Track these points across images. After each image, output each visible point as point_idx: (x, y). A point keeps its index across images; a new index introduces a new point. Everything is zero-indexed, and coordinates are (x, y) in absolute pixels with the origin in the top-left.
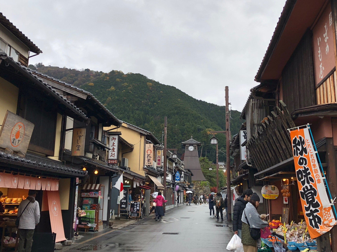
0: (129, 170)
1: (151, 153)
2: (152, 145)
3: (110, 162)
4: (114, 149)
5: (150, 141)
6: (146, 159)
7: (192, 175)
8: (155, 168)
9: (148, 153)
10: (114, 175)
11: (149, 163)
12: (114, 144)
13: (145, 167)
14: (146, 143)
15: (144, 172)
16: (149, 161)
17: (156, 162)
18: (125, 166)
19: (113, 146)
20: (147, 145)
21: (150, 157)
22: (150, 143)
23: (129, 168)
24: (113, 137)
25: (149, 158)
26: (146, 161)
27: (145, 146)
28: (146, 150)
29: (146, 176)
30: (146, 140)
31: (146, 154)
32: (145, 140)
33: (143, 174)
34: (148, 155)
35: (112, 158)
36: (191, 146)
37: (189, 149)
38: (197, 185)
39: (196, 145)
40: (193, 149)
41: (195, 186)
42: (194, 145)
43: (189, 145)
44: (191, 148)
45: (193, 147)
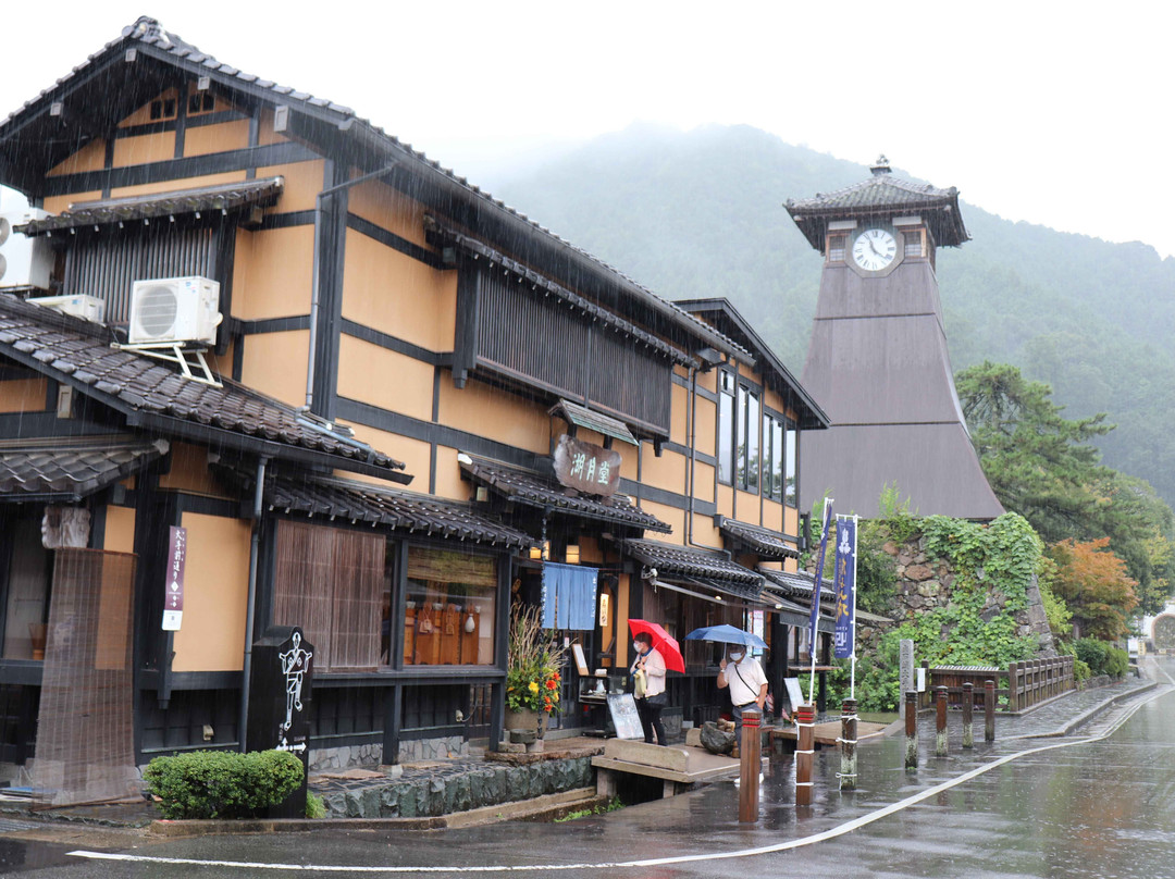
36: (870, 233)
37: (856, 255)
38: (921, 558)
39: (917, 221)
40: (893, 253)
41: (901, 569)
42: (898, 222)
43: (852, 225)
44: (874, 251)
45: (888, 236)
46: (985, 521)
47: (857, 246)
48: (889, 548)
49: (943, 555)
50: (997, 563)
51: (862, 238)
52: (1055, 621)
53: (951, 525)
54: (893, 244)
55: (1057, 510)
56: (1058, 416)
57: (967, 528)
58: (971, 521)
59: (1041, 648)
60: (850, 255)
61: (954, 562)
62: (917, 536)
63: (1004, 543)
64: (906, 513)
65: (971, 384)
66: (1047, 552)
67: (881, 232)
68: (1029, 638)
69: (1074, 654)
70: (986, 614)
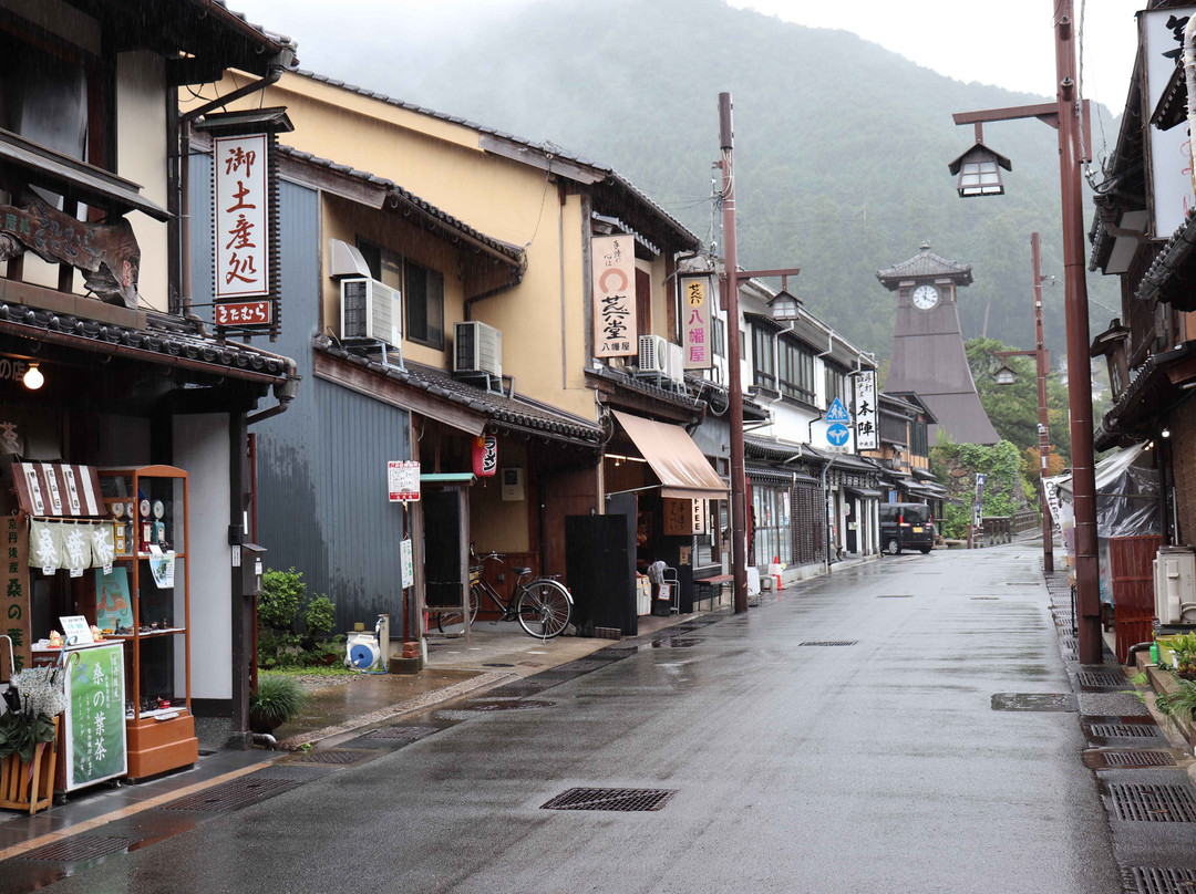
0: (508, 393)
1: (623, 288)
2: (627, 242)
3: (229, 315)
4: (244, 229)
5: (616, 221)
6: (600, 323)
7: (929, 419)
8: (678, 377)
9: (605, 290)
10: (268, 401)
11: (616, 347)
12: (242, 193)
13: (598, 366)
14: (597, 234)
15: (591, 397)
16: (615, 335)
17: (680, 344)
18: (477, 368)
19: (240, 206)
20: (598, 243)
21: (623, 312)
22: (616, 231)
23: (506, 379)
24: (235, 145)
25: (614, 317)
26: (601, 336)
27: (587, 248)
28: (597, 274)
29: (605, 420)
30: (595, 214)
31: (599, 295)
32: (585, 217)
33: (584, 408)
34: (608, 300)
35: (237, 288)
36: (922, 288)
37: (915, 300)
38: (959, 465)
39: (948, 281)
40: (936, 299)
41: (949, 472)
42: (938, 282)
43: (912, 283)
44: (925, 299)
45: (933, 290)
46: (992, 445)
47: (915, 295)
48: (942, 461)
49: (971, 464)
50: (998, 466)
51: (918, 291)
52: (1028, 494)
53: (975, 448)
54: (935, 294)
55: (1025, 426)
56: (1024, 369)
57: (982, 450)
58: (984, 445)
59: (1022, 508)
60: (912, 300)
61: (977, 467)
62: (956, 454)
63: (1002, 456)
64: (950, 443)
65: (973, 352)
66: (1022, 456)
67: (928, 287)
68: (1015, 504)
69: (1038, 510)
70: (994, 493)
